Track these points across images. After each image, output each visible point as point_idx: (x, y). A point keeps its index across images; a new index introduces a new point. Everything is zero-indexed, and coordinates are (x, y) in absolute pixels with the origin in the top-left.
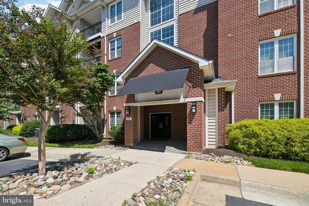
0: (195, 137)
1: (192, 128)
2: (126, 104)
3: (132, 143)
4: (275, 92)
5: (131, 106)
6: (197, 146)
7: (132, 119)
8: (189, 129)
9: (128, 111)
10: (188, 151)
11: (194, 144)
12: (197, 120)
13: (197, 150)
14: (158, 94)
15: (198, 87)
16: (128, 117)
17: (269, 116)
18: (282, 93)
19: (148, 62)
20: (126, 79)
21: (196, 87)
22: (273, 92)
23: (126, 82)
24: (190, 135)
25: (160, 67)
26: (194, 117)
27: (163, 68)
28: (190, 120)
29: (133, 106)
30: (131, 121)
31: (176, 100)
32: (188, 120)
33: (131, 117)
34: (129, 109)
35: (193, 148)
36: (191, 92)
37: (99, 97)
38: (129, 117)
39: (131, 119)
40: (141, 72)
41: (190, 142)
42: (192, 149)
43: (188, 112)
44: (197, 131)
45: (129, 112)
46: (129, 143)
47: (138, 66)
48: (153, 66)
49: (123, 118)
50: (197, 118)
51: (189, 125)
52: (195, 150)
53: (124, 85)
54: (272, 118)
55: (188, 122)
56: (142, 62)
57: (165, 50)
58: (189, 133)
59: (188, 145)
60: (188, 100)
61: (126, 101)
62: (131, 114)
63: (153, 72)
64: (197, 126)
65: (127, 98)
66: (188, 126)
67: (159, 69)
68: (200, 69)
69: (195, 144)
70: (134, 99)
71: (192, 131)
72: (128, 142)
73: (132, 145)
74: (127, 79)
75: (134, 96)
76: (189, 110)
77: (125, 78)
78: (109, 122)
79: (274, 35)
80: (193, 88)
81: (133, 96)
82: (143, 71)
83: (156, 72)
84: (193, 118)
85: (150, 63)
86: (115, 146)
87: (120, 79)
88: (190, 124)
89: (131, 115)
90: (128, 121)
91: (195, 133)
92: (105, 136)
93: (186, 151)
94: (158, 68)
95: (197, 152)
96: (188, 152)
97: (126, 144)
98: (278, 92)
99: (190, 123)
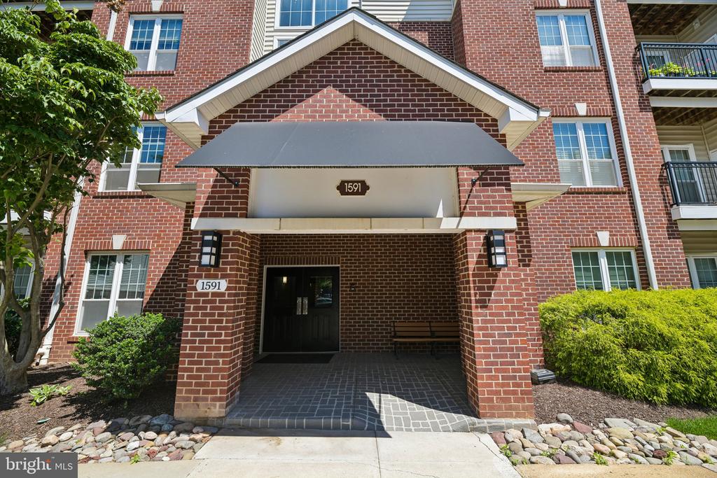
0: (506, 356)
1: (493, 321)
2: (203, 219)
3: (220, 399)
4: (597, 228)
5: (228, 232)
6: (515, 393)
7: (228, 288)
8: (480, 329)
9: (214, 250)
10: (485, 416)
11: (503, 385)
12: (504, 295)
13: (516, 408)
14: (348, 194)
15: (499, 185)
16: (208, 277)
17: (592, 283)
18: (610, 232)
19: (318, 81)
20: (211, 122)
21: (493, 185)
22: (595, 228)
23: (210, 132)
24: (485, 349)
25: (366, 106)
26: (494, 281)
27: (376, 111)
28: (481, 295)
29: (238, 233)
30: (222, 294)
31: (425, 219)
32: (476, 294)
33: (223, 277)
34: (217, 245)
35: (503, 400)
36: (475, 197)
37: (47, 179)
38: (216, 277)
39: (223, 285)
40: (285, 108)
41: (489, 378)
42: (500, 408)
43: (471, 266)
44: (509, 335)
45: (218, 256)
46: (200, 403)
47: (273, 86)
48: (335, 96)
49: (157, 281)
50: (507, 288)
51: (479, 310)
52: (511, 408)
53: (203, 143)
54: (599, 287)
55: (477, 301)
56: (292, 76)
57: (381, 58)
58: (481, 342)
59: (483, 393)
60: (469, 223)
61: (204, 209)
62: (224, 263)
63: (335, 117)
64: (508, 314)
65: (209, 198)
66: (478, 315)
67: (359, 111)
68: (501, 133)
69: (508, 385)
70: (247, 204)
71: (492, 336)
72: (196, 399)
73: (217, 411)
74: (217, 126)
75: (247, 192)
76: (475, 259)
77: (211, 118)
78: (76, 296)
79: (577, 112)
80: (484, 185)
81: (243, 192)
82: (292, 106)
83: (346, 116)
84: (492, 288)
85: (325, 86)
86: (115, 430)
87: (186, 115)
88: (481, 307)
89: (225, 270)
90: (206, 294)
91: (505, 342)
92: (46, 356)
93: (477, 416)
94: (354, 106)
95: (518, 416)
96: (485, 422)
97: (183, 410)
98: (603, 229)
99: (483, 304)
